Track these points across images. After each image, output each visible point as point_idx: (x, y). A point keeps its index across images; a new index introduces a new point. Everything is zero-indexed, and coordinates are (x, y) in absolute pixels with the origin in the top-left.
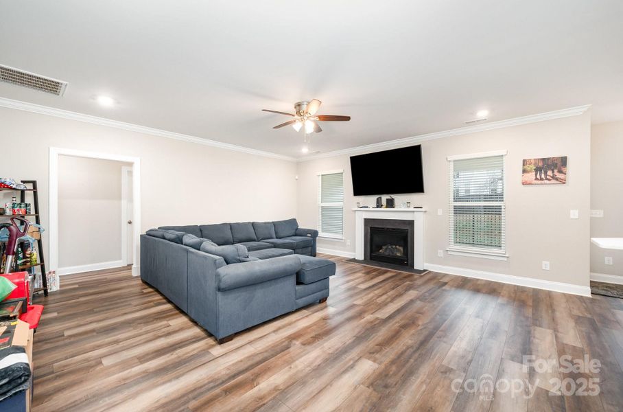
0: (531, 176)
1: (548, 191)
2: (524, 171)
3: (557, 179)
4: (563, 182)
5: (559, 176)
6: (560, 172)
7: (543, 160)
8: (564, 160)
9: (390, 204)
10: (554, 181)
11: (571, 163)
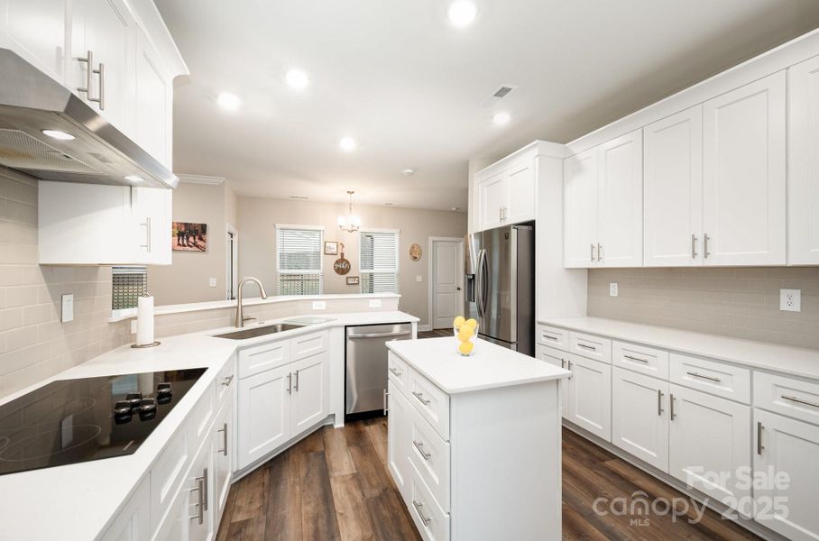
1: (191, 257)
2: (173, 236)
3: (197, 247)
4: (203, 249)
5: (200, 243)
6: (201, 239)
7: (186, 224)
8: (204, 228)
10: (195, 249)
11: (210, 231)
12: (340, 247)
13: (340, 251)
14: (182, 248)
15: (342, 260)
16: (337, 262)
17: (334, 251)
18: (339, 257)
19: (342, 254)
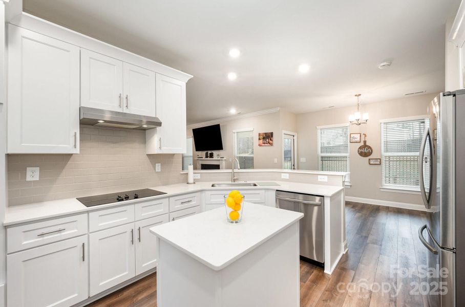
0: (261, 141)
1: (267, 149)
2: (259, 139)
3: (269, 143)
4: (271, 144)
5: (271, 142)
6: (271, 140)
7: (265, 133)
8: (272, 134)
9: (211, 156)
10: (269, 144)
11: (274, 135)
12: (363, 136)
13: (363, 140)
14: (264, 145)
15: (365, 146)
16: (360, 148)
17: (358, 139)
18: (362, 144)
19: (365, 142)
